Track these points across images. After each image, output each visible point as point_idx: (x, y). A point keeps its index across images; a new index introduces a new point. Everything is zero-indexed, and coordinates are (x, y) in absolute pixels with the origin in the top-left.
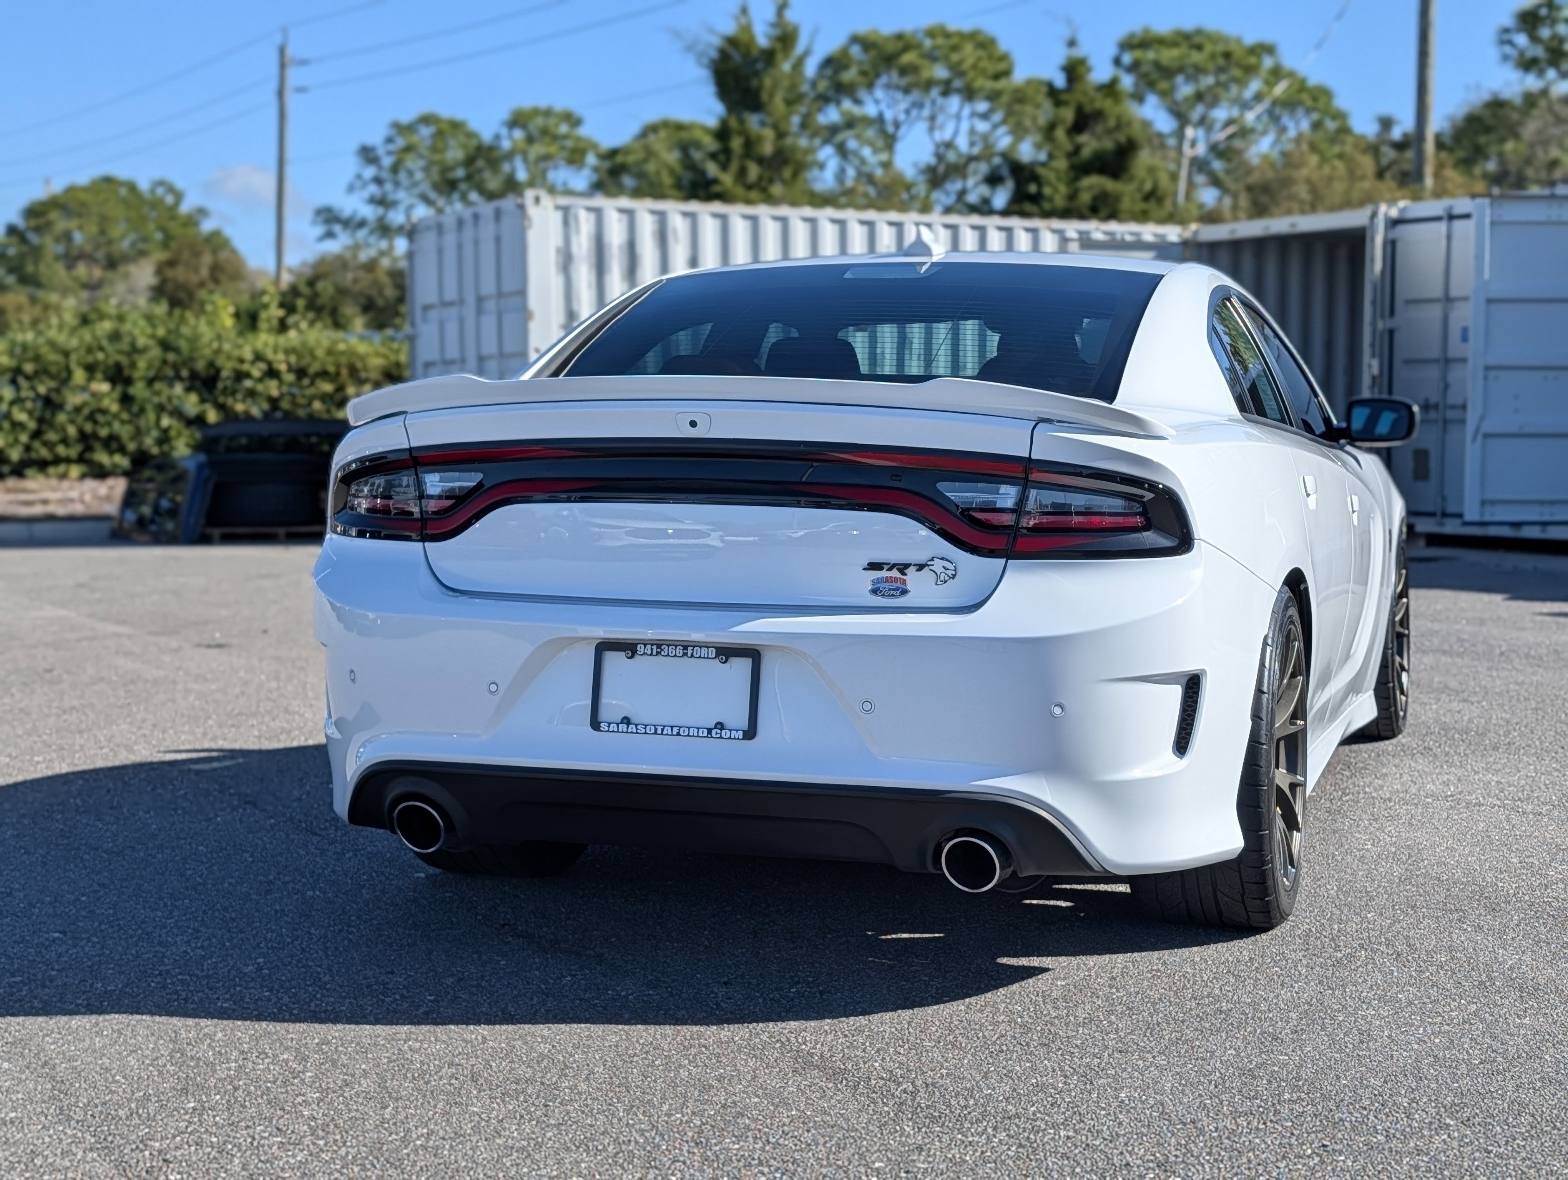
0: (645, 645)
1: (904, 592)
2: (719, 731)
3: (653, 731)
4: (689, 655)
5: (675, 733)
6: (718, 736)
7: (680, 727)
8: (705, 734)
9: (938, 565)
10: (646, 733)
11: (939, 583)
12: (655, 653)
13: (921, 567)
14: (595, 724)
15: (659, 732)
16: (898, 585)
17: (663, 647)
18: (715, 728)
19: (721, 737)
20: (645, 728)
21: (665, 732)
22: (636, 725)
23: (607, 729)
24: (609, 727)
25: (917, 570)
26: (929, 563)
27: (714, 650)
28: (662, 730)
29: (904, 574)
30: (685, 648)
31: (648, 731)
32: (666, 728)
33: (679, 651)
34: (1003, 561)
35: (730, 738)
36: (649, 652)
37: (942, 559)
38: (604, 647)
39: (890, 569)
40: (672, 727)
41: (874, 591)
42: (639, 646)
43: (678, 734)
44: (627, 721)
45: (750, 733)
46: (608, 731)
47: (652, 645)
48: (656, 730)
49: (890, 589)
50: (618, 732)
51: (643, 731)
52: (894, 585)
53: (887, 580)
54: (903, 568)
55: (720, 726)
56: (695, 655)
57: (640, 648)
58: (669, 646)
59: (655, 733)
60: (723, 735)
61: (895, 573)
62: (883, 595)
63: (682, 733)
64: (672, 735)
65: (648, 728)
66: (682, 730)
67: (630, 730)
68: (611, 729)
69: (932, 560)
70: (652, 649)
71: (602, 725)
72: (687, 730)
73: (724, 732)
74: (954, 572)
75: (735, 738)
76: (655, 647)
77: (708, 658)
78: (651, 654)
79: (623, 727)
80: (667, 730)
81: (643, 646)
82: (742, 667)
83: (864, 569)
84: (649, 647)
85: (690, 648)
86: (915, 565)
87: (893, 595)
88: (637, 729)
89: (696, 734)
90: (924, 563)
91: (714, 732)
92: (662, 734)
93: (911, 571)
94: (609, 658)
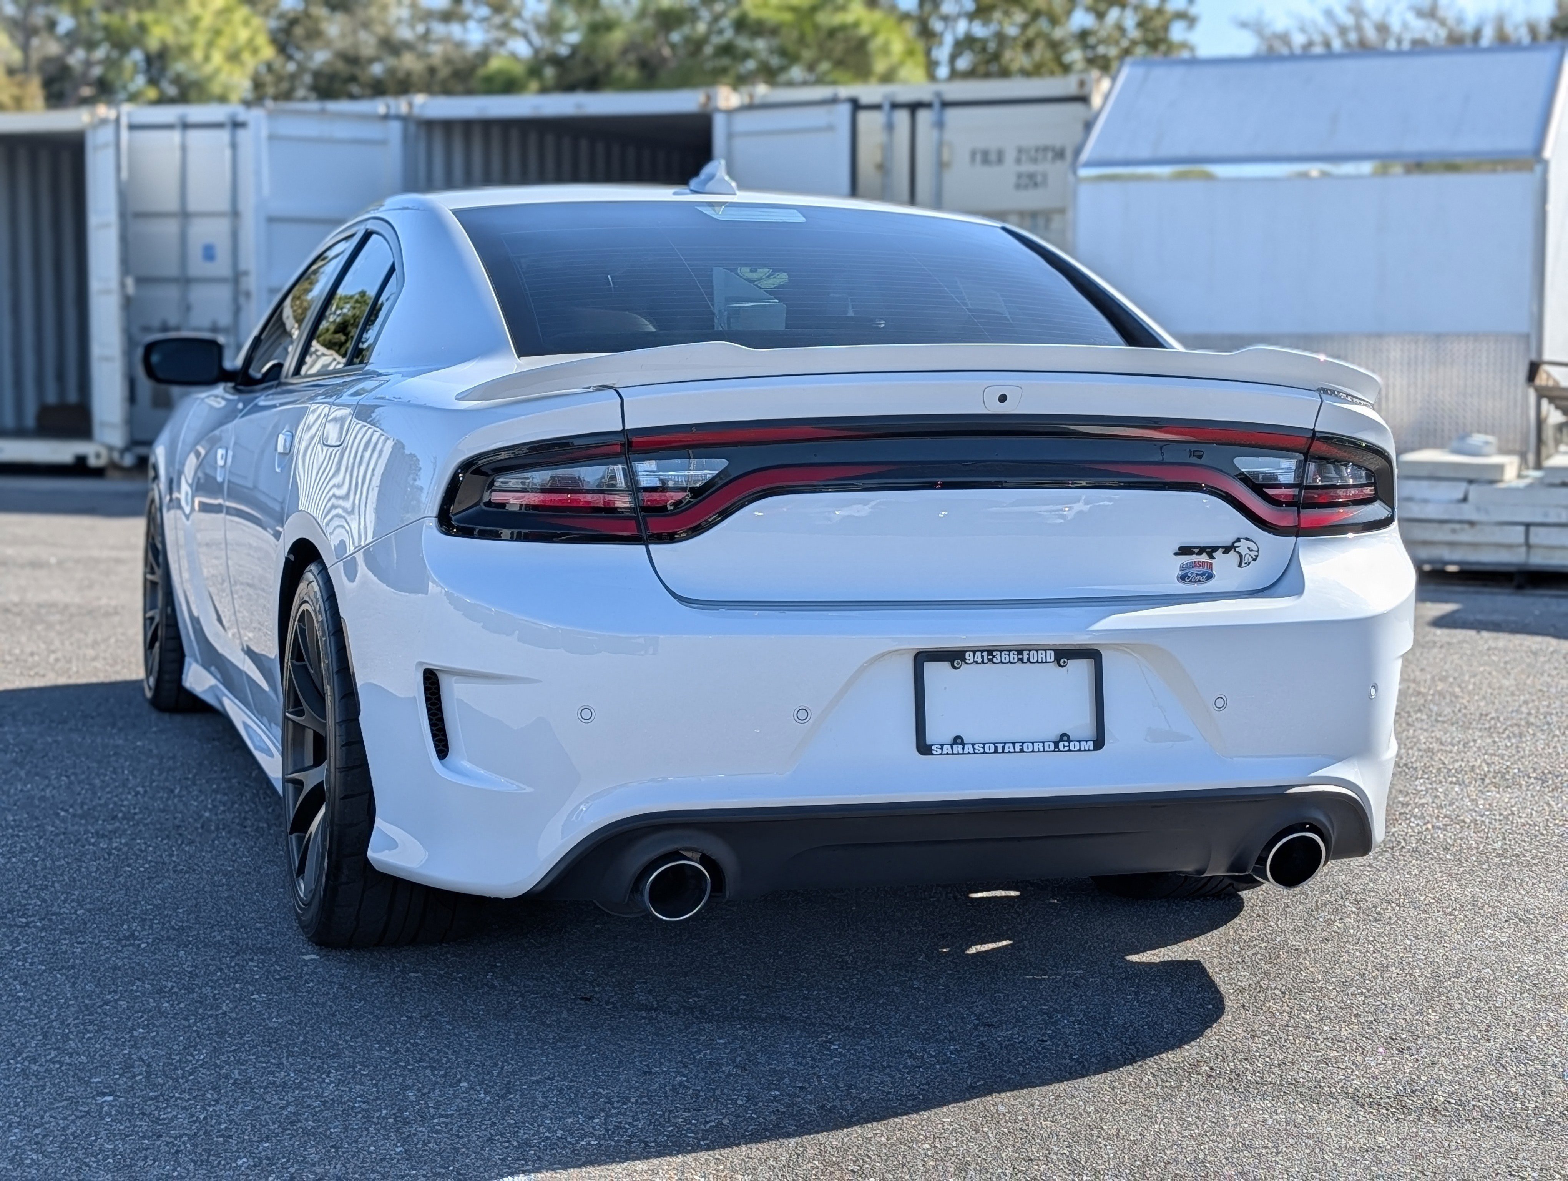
0: (974, 652)
1: (1210, 577)
2: (1066, 744)
3: (992, 750)
4: (1025, 660)
5: (1017, 750)
6: (1067, 749)
7: (1023, 743)
8: (1052, 748)
9: (1243, 547)
10: (984, 752)
11: (1243, 565)
12: (986, 660)
13: (1227, 550)
14: (924, 748)
15: (1000, 750)
16: (1205, 569)
17: (995, 653)
18: (1061, 739)
19: (1069, 750)
20: (984, 748)
21: (1006, 750)
22: (973, 745)
23: (940, 751)
24: (942, 749)
25: (1224, 553)
26: (1236, 544)
27: (1052, 653)
28: (1003, 748)
29: (1212, 558)
30: (1020, 652)
31: (987, 750)
32: (1007, 746)
33: (1014, 656)
34: (1294, 538)
35: (1079, 750)
36: (980, 660)
37: (1247, 539)
38: (922, 658)
39: (1199, 553)
40: (1014, 744)
41: (1183, 578)
42: (967, 654)
43: (1022, 751)
44: (958, 740)
45: (1099, 743)
46: (941, 754)
47: (982, 651)
48: (996, 748)
49: (1197, 575)
50: (953, 754)
51: (982, 750)
52: (1201, 570)
53: (1195, 564)
54: (1211, 551)
55: (1064, 737)
56: (1032, 660)
57: (969, 656)
58: (1001, 651)
59: (996, 751)
60: (1072, 748)
61: (1204, 558)
62: (1191, 581)
63: (1025, 749)
64: (1015, 752)
65: (987, 746)
66: (1025, 745)
67: (966, 751)
68: (945, 752)
69: (1238, 540)
70: (982, 657)
71: (933, 748)
72: (1030, 745)
73: (1072, 744)
74: (1256, 553)
75: (1085, 750)
76: (985, 654)
77: (1046, 662)
78: (983, 662)
79: (958, 748)
80: (1009, 747)
81: (971, 654)
82: (1081, 668)
83: (1176, 554)
84: (978, 654)
85: (1025, 653)
86: (1222, 547)
87: (1199, 581)
88: (974, 749)
89: (1041, 749)
90: (1229, 544)
91: (1061, 745)
92: (1003, 752)
93: (1218, 554)
94: (931, 669)
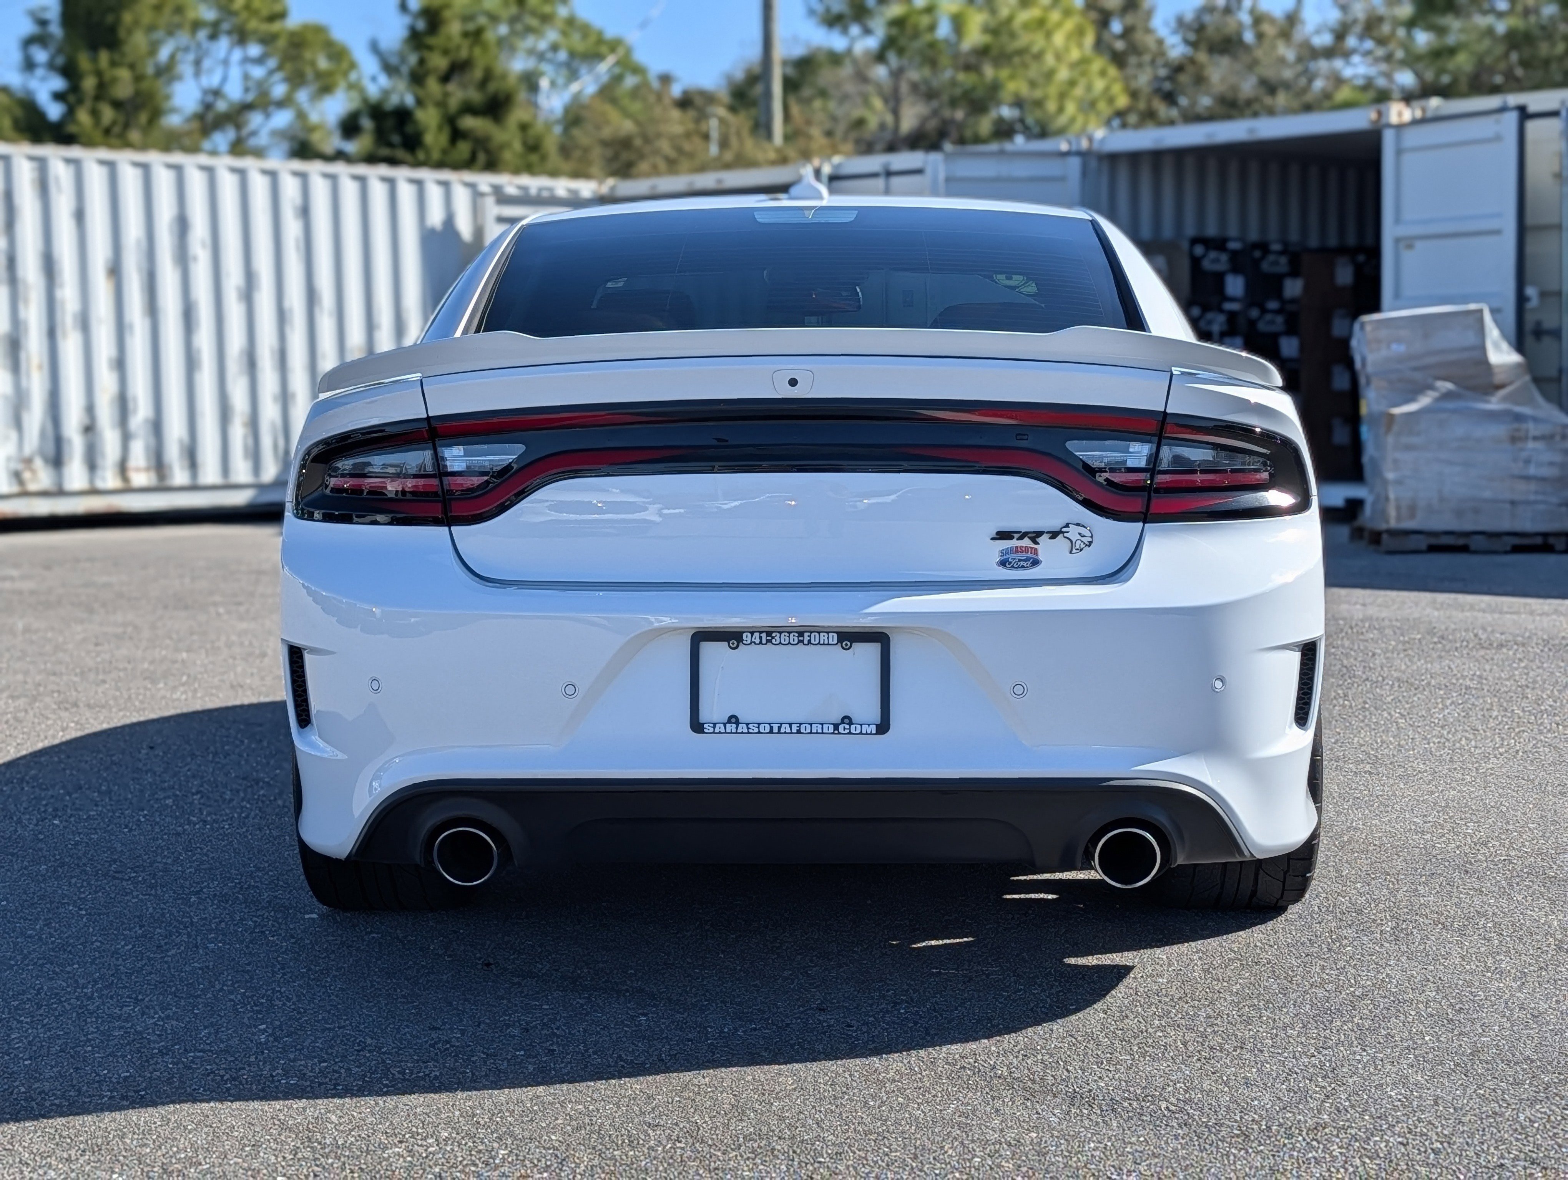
0: (752, 633)
1: (1036, 563)
2: (847, 726)
3: (768, 730)
4: (806, 642)
5: (794, 730)
6: (847, 731)
7: (801, 724)
8: (831, 730)
9: (1073, 532)
10: (759, 732)
11: (1074, 551)
12: (764, 641)
13: (1054, 535)
14: (697, 727)
15: (775, 730)
16: (1029, 555)
17: (774, 635)
18: (842, 722)
19: (850, 733)
20: (758, 728)
21: (782, 730)
22: (747, 724)
23: (711, 730)
24: (714, 727)
25: (1050, 538)
26: (1064, 530)
27: (835, 635)
28: (779, 728)
29: (1037, 543)
30: (801, 634)
31: (762, 730)
32: (783, 726)
33: (794, 638)
34: (1141, 524)
35: (861, 733)
36: (758, 641)
37: (1078, 525)
38: (701, 637)
39: (1021, 538)
40: (790, 725)
41: (1003, 563)
42: (744, 635)
43: (799, 732)
44: (733, 719)
45: (883, 727)
46: (714, 733)
47: (761, 632)
48: (771, 728)
49: (1020, 560)
50: (726, 733)
51: (756, 730)
52: (1024, 556)
53: (1017, 550)
54: (1035, 536)
55: (847, 720)
56: (813, 641)
57: (747, 637)
58: (780, 633)
59: (771, 732)
60: (853, 731)
61: (1026, 542)
62: (1012, 567)
63: (803, 730)
64: (791, 733)
65: (762, 726)
66: (803, 726)
67: (739, 730)
68: (717, 730)
69: (1067, 526)
70: (761, 638)
71: (706, 726)
72: (808, 726)
73: (853, 727)
74: (1090, 539)
75: (867, 734)
76: (764, 635)
77: (828, 644)
78: (761, 643)
79: (731, 727)
80: (785, 728)
81: (749, 635)
82: (870, 652)
83: (993, 539)
84: (757, 635)
85: (806, 634)
86: (1048, 532)
87: (1023, 567)
88: (748, 728)
89: (819, 731)
90: (1058, 529)
91: (841, 727)
92: (779, 732)
93: (1044, 540)
94: (708, 649)
